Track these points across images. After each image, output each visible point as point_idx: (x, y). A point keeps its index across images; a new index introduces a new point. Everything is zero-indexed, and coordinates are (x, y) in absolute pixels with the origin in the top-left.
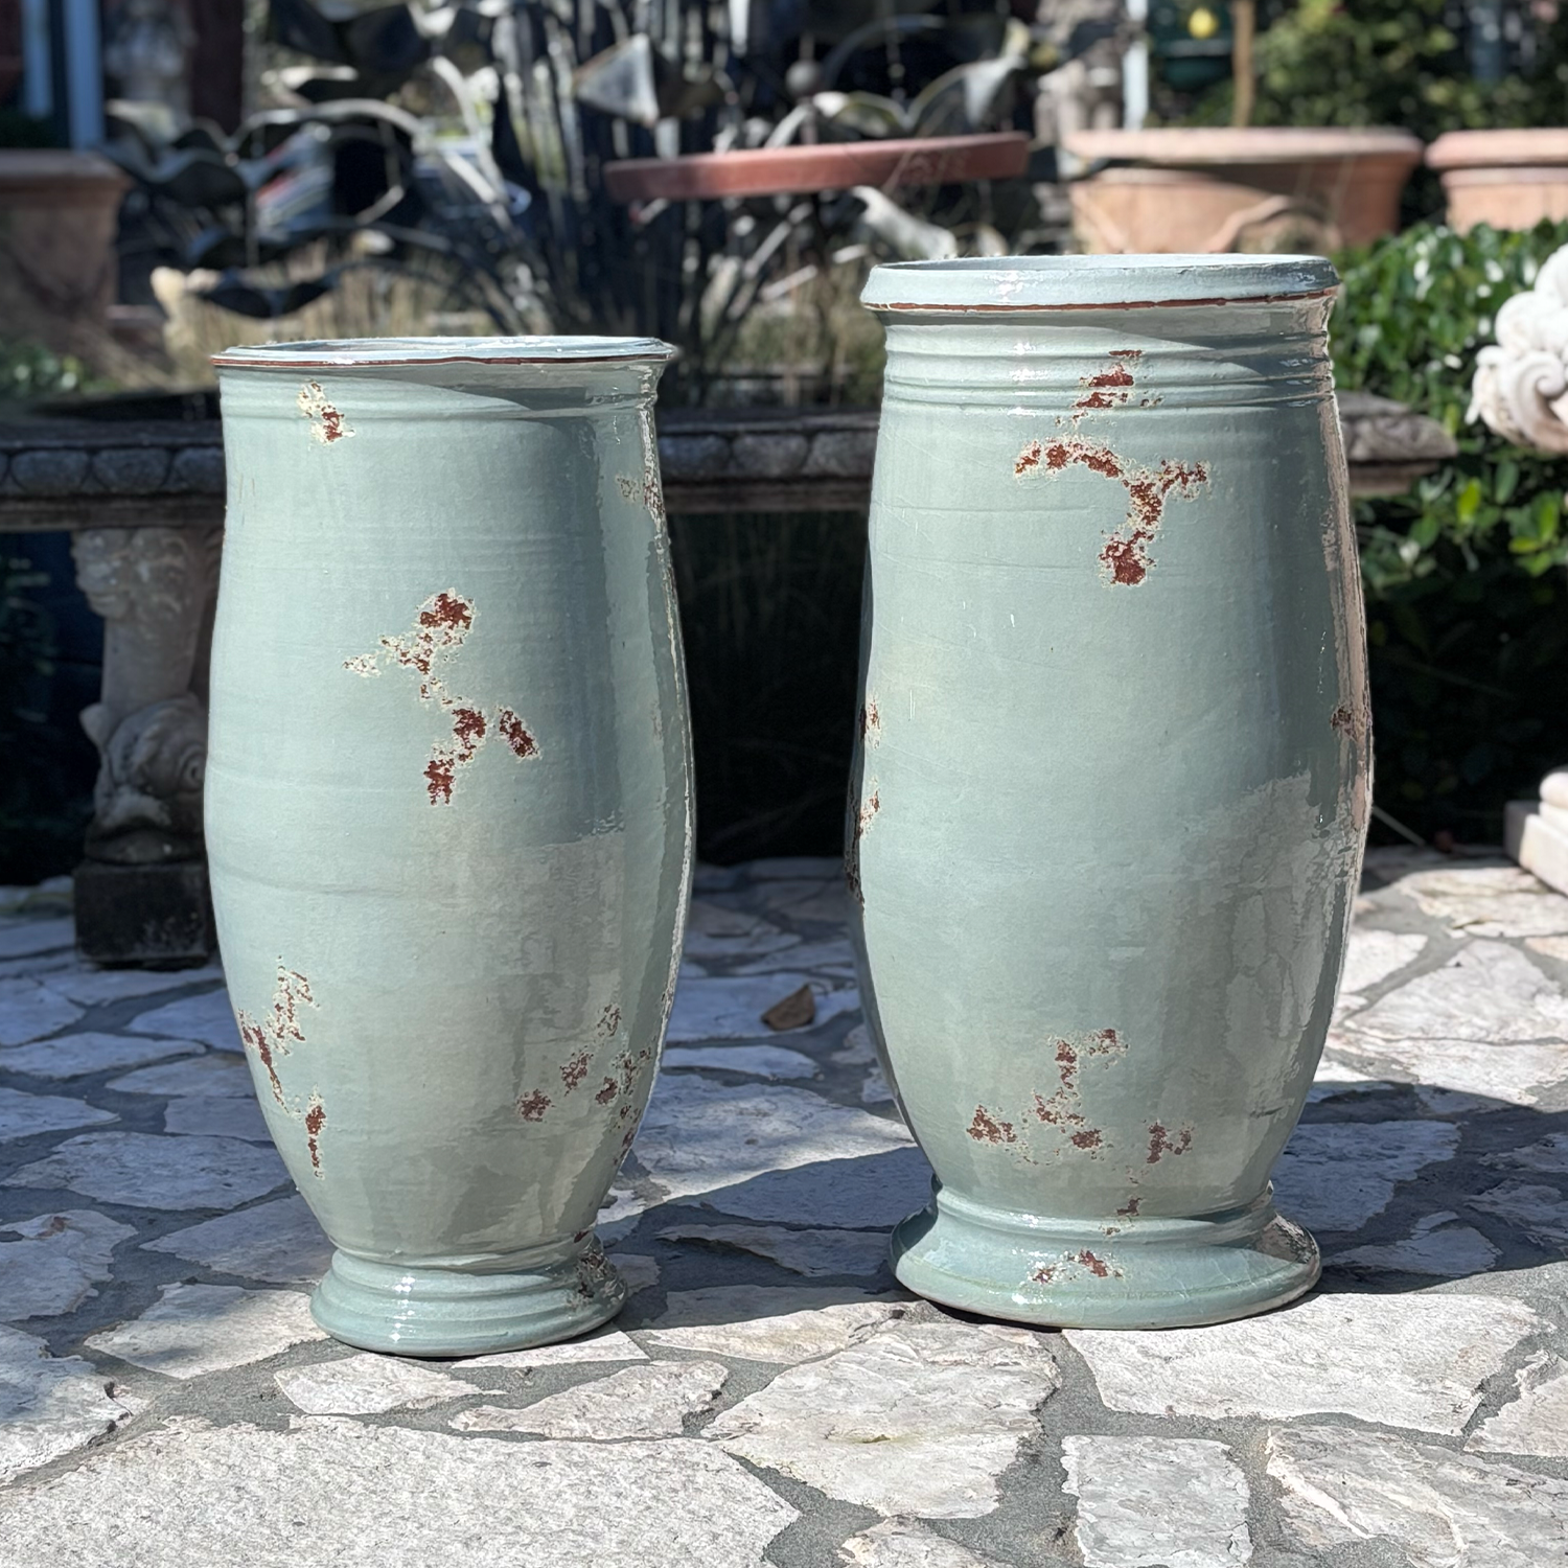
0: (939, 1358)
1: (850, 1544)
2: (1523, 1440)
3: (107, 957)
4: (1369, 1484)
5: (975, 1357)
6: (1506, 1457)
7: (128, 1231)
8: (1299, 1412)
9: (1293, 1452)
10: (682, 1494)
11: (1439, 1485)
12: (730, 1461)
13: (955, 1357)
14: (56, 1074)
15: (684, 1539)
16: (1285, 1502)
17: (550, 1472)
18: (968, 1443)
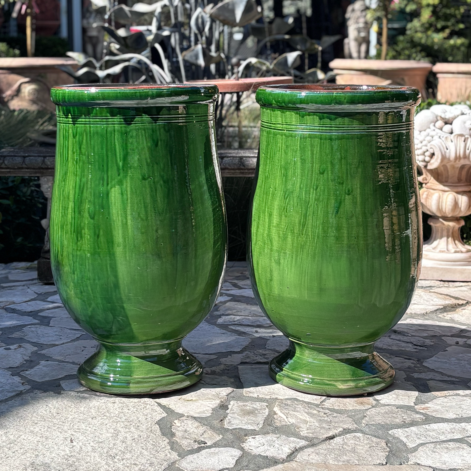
1: (176, 421)
2: (333, 405)
4: (294, 413)
6: (328, 409)
7: (36, 348)
8: (287, 397)
9: (280, 406)
10: (143, 410)
11: (308, 413)
12: (155, 403)
14: (27, 311)
15: (140, 419)
16: (275, 416)
17: (115, 405)
18: (209, 401)
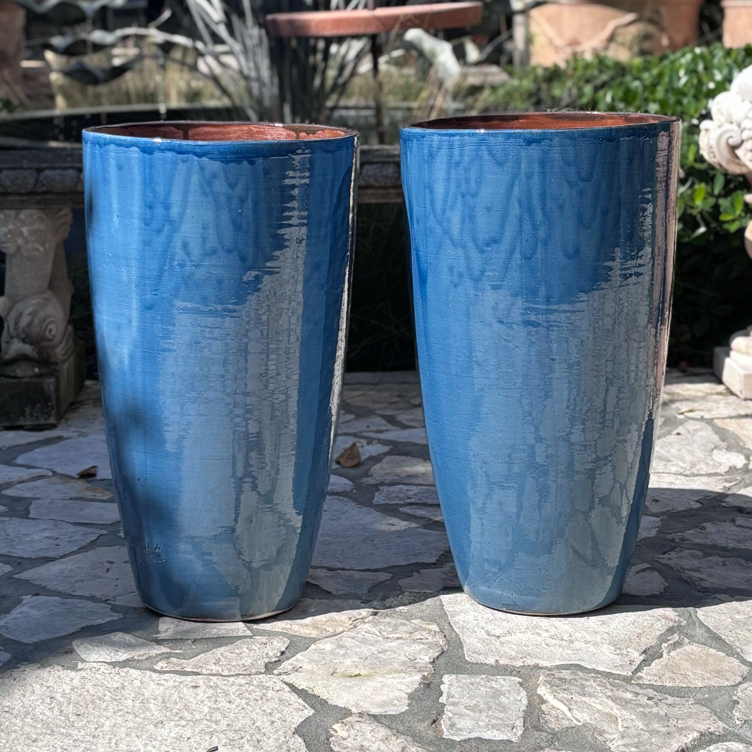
0: (391, 636)
1: (336, 726)
2: (660, 678)
3: (7, 424)
4: (584, 699)
5: (408, 635)
6: (651, 686)
7: (8, 568)
8: (558, 663)
9: (550, 684)
10: (260, 702)
11: (614, 699)
12: (284, 686)
13: (398, 635)
15: (258, 724)
16: (544, 707)
17: (199, 690)
18: (398, 678)
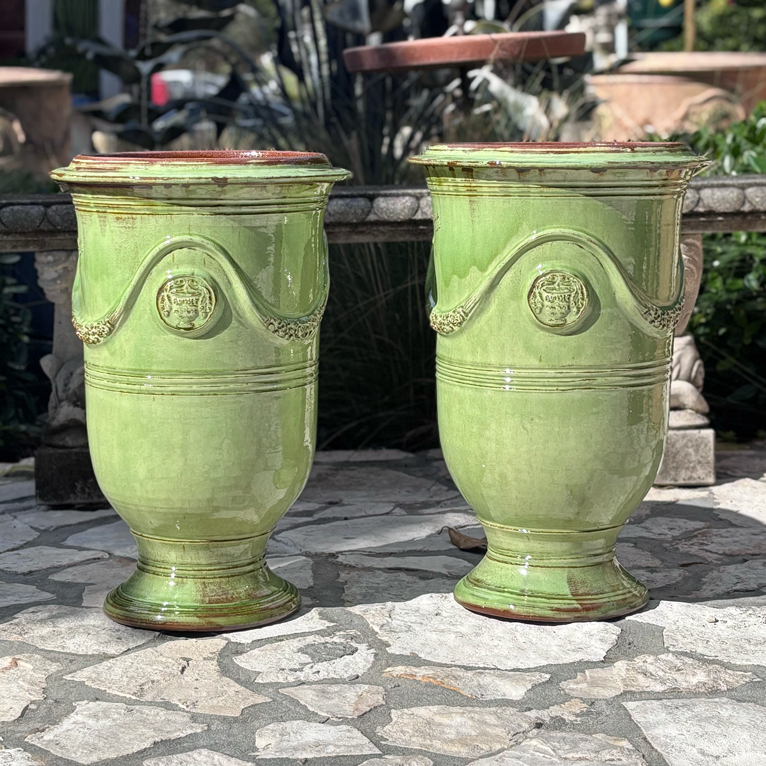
0: (569, 756)
3: (54, 502)
5: (593, 755)
7: (57, 667)
13: (579, 755)
14: (20, 570)
